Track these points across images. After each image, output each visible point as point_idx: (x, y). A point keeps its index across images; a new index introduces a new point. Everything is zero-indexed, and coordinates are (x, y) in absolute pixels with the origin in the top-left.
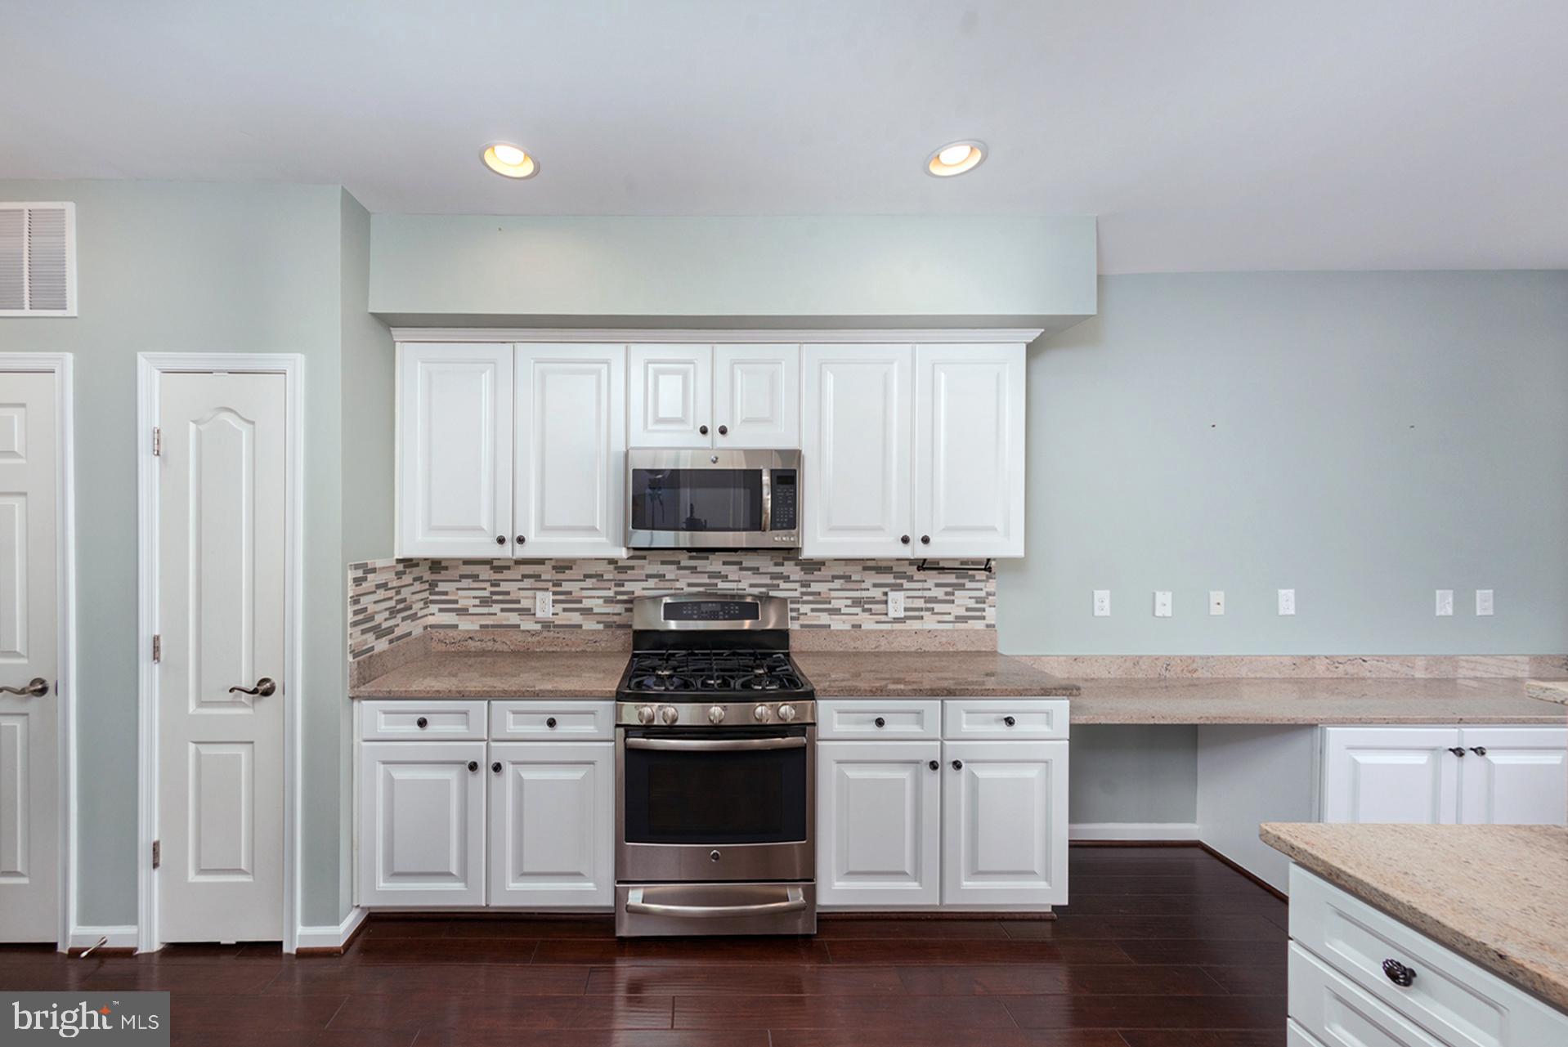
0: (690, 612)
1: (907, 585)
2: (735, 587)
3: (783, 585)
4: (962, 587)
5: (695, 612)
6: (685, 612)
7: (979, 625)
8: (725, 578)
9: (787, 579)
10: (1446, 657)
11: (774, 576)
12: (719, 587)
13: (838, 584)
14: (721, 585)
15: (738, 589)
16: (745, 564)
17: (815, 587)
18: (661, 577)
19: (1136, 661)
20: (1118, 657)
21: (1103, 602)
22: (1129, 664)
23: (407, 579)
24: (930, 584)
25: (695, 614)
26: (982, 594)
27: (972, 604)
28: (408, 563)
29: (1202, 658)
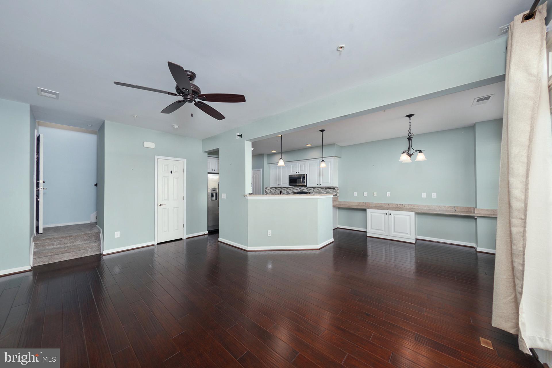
1: (326, 191)
3: (311, 191)
4: (334, 191)
7: (336, 197)
8: (304, 190)
9: (311, 190)
10: (422, 205)
11: (310, 189)
13: (318, 190)
17: (315, 191)
18: (297, 189)
19: (360, 203)
20: (357, 202)
21: (356, 194)
22: (359, 203)
23: (272, 189)
24: (329, 191)
26: (337, 192)
27: (335, 194)
28: (272, 187)
29: (371, 203)
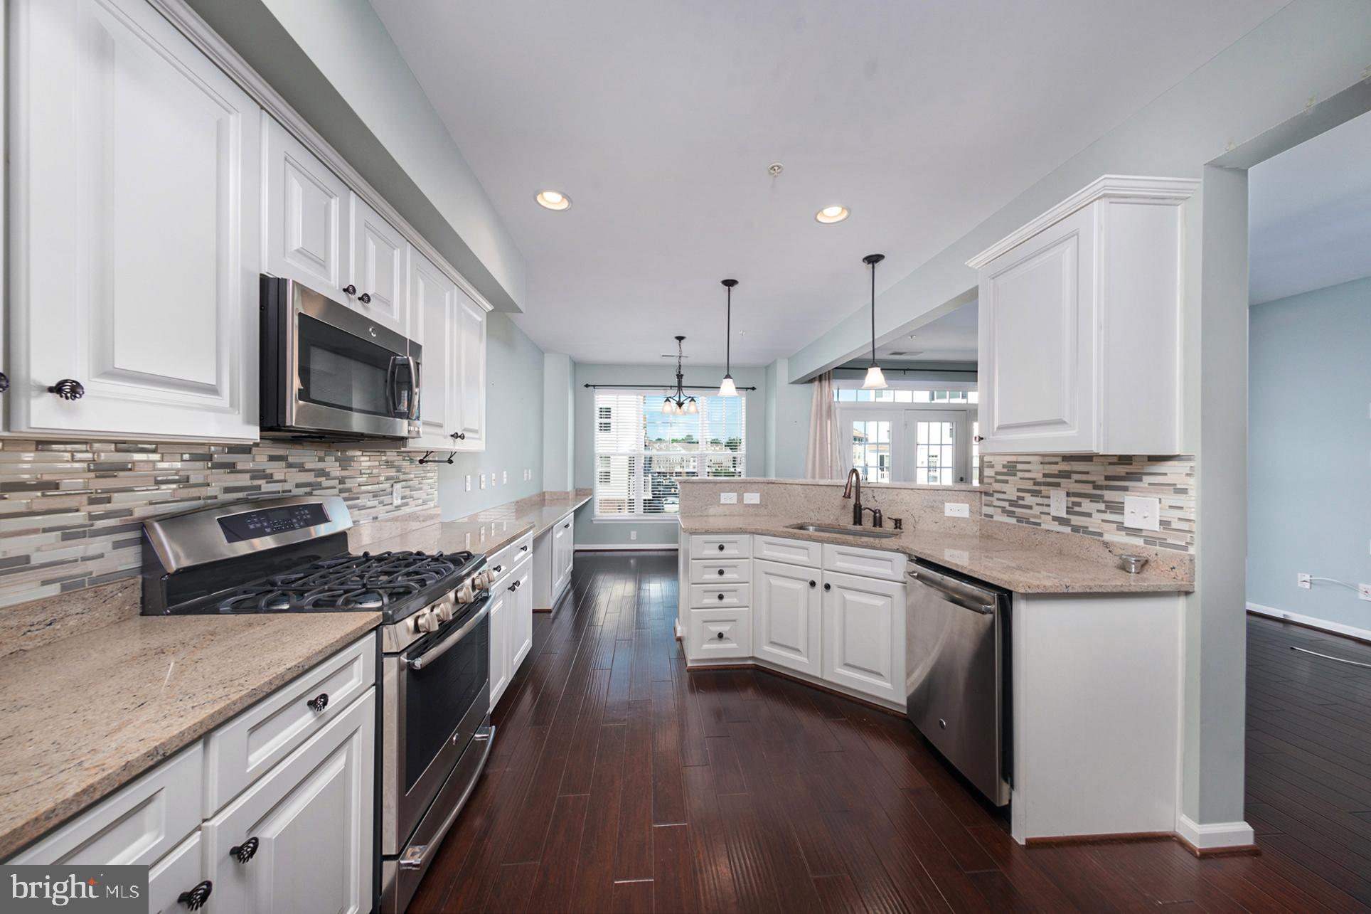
0: (258, 525)
2: (280, 489)
5: (265, 524)
6: (252, 527)
12: (263, 490)
14: (266, 487)
15: (284, 492)
16: (291, 460)
21: (469, 482)
25: (267, 527)
